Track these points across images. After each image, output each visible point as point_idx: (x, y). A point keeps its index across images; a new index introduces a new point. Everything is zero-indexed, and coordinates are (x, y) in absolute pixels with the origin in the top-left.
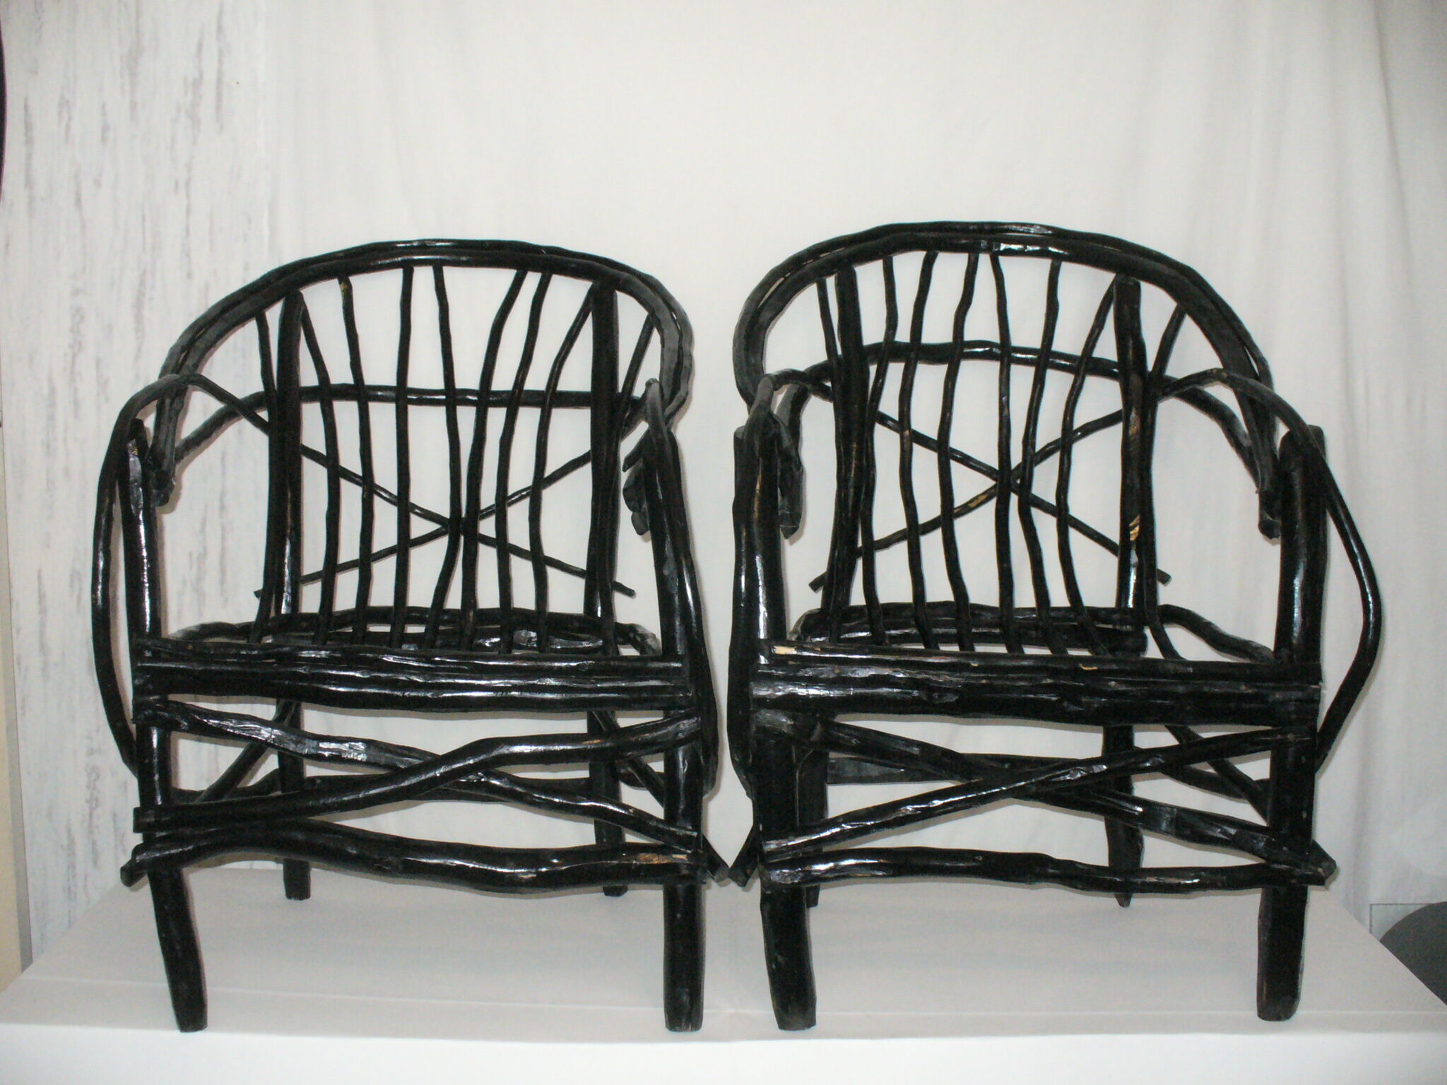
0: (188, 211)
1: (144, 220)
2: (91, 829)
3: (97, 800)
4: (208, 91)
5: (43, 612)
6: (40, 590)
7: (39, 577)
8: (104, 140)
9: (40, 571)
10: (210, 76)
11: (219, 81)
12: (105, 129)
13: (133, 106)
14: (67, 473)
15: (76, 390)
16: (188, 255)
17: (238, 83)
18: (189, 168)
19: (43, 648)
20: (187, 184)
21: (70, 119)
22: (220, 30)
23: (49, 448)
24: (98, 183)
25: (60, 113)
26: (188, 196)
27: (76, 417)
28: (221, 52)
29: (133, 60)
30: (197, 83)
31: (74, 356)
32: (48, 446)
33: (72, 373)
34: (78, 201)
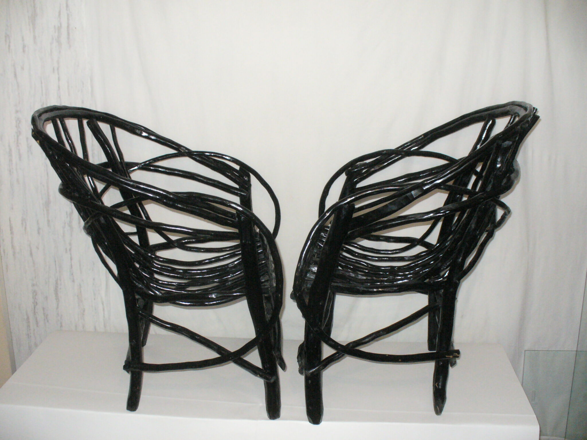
0: (59, 79)
1: (42, 83)
2: (35, 313)
3: (36, 303)
4: (64, 31)
5: (12, 233)
6: (10, 226)
7: (10, 220)
8: (24, 51)
9: (10, 218)
10: (64, 25)
11: (68, 27)
12: (24, 47)
13: (35, 38)
14: (18, 181)
15: (19, 150)
16: (60, 97)
17: (76, 28)
18: (58, 62)
19: (13, 247)
20: (58, 69)
21: (10, 42)
22: (67, 6)
23: (10, 172)
24: (23, 68)
25: (6, 41)
26: (58, 74)
27: (20, 160)
28: (68, 15)
29: (33, 19)
30: (59, 28)
31: (18, 137)
32: (10, 171)
33: (17, 143)
34: (15, 75)
